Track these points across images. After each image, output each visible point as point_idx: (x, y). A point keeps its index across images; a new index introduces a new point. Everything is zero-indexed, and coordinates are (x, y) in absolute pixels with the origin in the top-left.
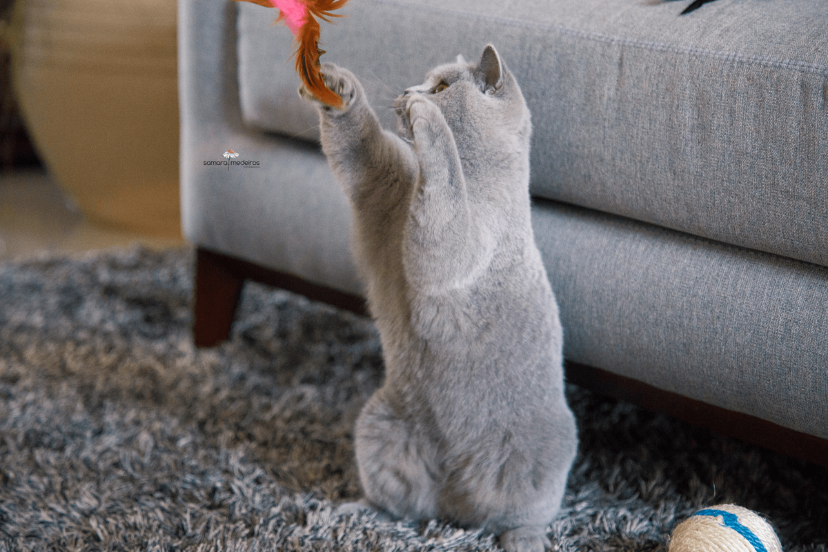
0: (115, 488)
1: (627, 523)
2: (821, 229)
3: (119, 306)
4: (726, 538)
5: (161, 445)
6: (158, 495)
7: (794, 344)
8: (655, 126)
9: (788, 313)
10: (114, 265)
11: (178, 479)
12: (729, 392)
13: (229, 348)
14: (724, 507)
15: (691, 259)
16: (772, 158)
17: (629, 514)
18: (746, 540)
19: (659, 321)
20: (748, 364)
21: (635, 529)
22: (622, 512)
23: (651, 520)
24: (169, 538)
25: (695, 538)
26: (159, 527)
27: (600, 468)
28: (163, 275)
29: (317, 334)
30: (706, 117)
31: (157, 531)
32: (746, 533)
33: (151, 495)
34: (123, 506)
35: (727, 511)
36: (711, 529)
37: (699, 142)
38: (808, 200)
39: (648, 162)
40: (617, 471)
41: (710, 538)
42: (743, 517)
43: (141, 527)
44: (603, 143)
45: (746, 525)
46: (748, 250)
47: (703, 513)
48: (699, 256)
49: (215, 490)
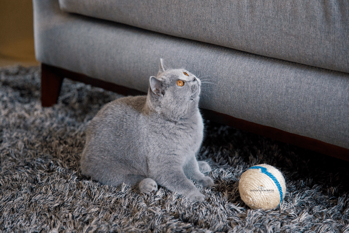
0: (8, 164)
1: (223, 174)
2: (300, 48)
3: (10, 90)
4: (262, 178)
5: (27, 147)
6: (26, 167)
7: (289, 96)
8: (232, 6)
9: (287, 84)
10: (7, 73)
11: (35, 160)
12: (264, 118)
13: (57, 107)
14: (261, 165)
15: (248, 63)
16: (280, 18)
17: (224, 171)
18: (270, 178)
19: (235, 89)
20: (271, 106)
21: (226, 176)
22: (221, 170)
23: (233, 173)
24: (31, 184)
25: (250, 178)
26: (26, 180)
27: (213, 152)
28: (29, 77)
29: (95, 101)
30: (253, 2)
31: (25, 181)
32: (270, 175)
33: (23, 167)
34: (11, 171)
35: (263, 167)
36: (256, 174)
37: (250, 13)
38: (295, 36)
39: (230, 22)
40: (219, 153)
41: (256, 178)
42: (269, 169)
43: (19, 180)
44: (211, 14)
45: (270, 172)
46: (271, 58)
47: (253, 168)
48: (251, 61)
49: (50, 164)
